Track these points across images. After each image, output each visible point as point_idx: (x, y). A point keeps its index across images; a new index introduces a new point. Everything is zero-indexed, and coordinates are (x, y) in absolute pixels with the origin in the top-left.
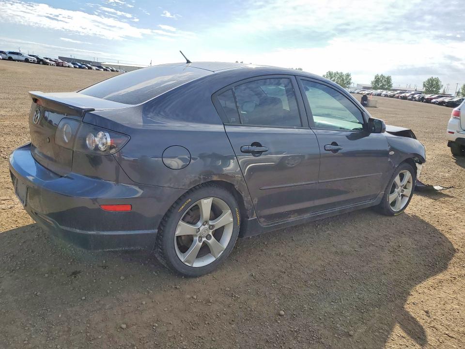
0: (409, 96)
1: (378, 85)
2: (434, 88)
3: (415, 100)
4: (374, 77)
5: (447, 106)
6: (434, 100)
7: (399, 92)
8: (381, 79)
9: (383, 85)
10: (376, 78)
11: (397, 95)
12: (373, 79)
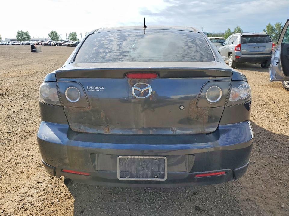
0: (48, 43)
1: (21, 37)
2: (55, 37)
3: (53, 45)
4: (17, 33)
5: (72, 46)
6: (63, 44)
7: (40, 41)
8: (22, 34)
9: (25, 37)
10: (18, 33)
11: (40, 43)
12: (17, 34)
